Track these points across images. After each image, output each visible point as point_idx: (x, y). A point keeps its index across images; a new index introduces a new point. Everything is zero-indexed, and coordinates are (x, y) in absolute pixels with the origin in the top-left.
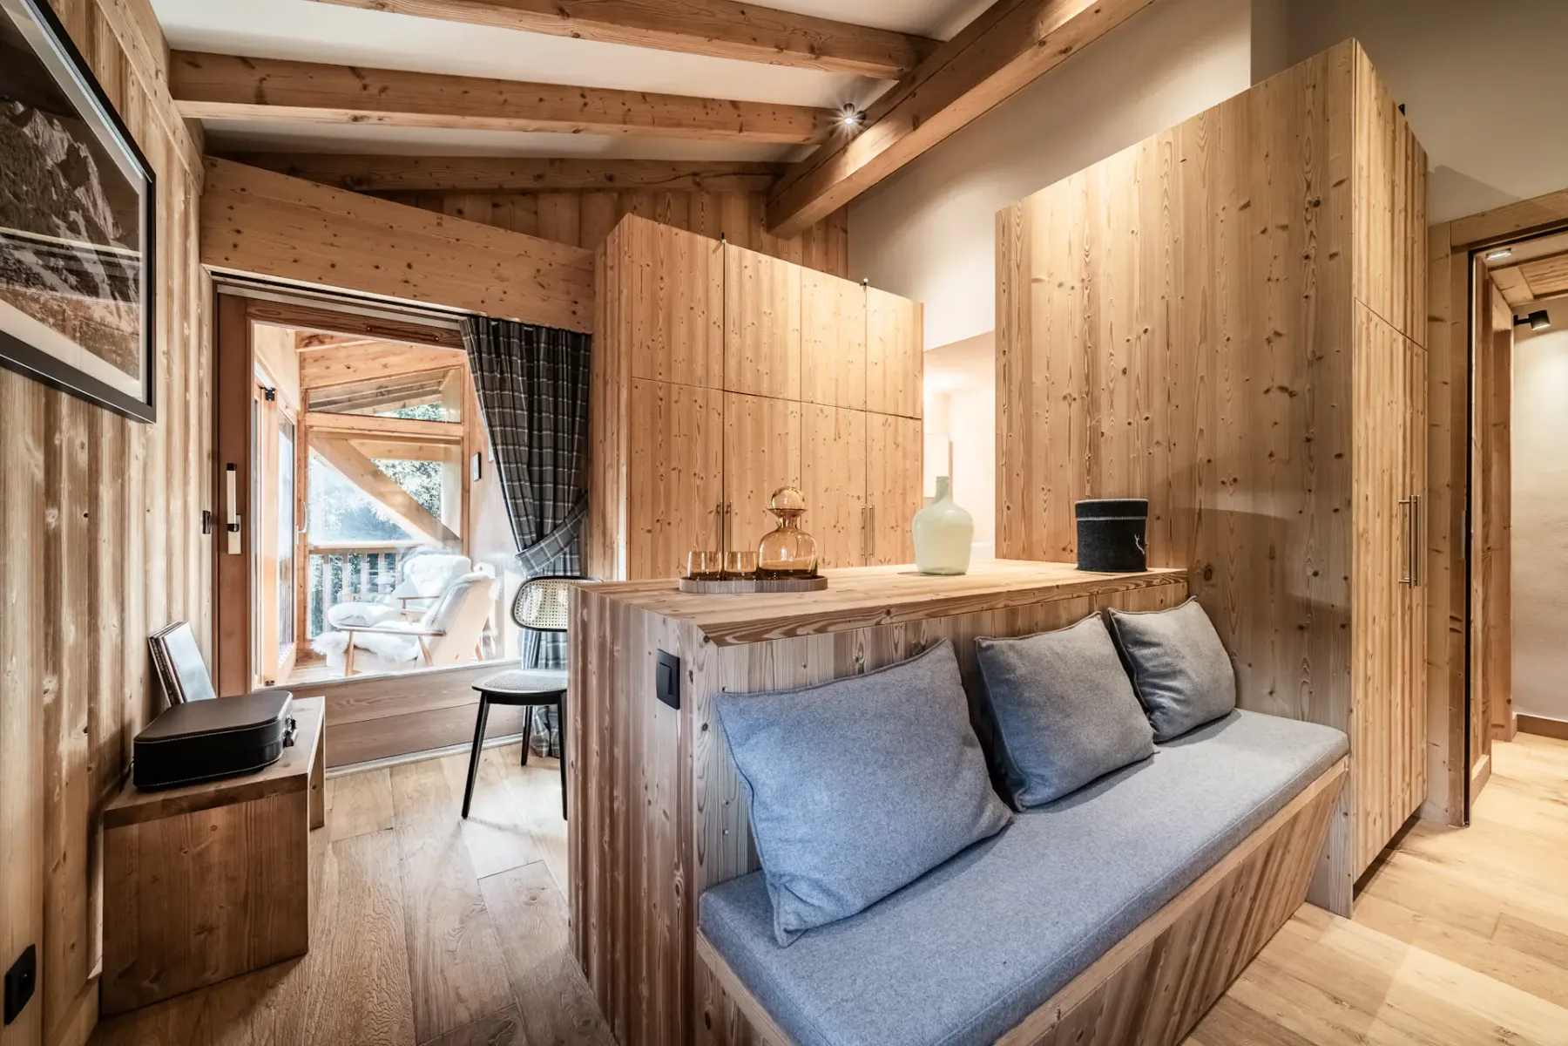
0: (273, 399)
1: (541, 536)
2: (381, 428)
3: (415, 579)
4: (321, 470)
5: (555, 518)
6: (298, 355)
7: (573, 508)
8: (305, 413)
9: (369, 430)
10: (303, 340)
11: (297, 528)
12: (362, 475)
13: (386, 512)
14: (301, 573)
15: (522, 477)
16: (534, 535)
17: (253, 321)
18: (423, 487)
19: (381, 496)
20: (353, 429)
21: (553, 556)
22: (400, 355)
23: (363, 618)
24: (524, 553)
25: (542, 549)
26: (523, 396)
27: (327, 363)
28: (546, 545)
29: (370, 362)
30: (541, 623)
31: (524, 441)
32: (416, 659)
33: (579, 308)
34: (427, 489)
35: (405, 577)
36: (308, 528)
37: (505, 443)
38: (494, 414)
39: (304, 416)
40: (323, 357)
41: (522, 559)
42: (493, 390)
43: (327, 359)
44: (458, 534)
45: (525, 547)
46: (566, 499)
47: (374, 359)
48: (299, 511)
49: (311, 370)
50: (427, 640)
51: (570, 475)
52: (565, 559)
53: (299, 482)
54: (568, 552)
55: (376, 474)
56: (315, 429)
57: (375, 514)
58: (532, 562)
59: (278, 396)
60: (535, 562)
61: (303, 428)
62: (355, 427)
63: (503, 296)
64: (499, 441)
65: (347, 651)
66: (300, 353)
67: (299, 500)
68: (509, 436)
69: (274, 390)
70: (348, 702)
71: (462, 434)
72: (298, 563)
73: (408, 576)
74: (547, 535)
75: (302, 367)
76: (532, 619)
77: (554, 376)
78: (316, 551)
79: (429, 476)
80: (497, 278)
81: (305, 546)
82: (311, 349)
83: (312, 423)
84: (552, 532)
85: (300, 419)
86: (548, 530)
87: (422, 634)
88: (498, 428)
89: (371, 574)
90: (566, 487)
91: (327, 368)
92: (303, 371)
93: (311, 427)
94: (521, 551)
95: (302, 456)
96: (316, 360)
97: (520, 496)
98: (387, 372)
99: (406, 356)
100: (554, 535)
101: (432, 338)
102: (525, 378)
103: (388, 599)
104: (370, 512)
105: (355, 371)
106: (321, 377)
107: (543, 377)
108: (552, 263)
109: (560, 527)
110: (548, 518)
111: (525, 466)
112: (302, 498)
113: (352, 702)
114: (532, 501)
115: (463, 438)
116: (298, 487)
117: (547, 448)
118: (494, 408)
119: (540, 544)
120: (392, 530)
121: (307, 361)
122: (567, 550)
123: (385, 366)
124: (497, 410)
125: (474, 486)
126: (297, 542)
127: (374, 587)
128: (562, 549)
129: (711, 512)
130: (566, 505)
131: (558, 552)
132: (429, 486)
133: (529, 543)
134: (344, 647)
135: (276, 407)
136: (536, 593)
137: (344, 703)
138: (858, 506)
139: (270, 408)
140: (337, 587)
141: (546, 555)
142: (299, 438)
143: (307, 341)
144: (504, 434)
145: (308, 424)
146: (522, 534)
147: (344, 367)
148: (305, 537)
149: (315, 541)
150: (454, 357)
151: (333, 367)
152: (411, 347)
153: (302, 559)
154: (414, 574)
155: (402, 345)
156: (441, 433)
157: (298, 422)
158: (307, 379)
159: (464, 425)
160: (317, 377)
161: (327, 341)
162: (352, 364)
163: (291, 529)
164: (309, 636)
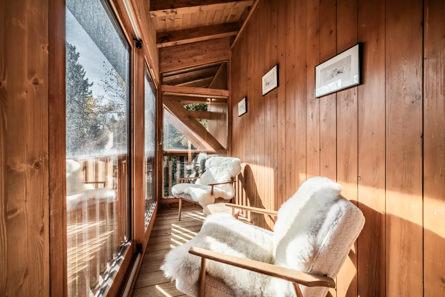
0: (141, 47)
2: (192, 92)
3: (213, 171)
8: (161, 85)
11: (158, 142)
12: (185, 118)
14: (160, 165)
20: (181, 93)
22: (201, 55)
23: (190, 195)
27: (170, 60)
29: (189, 58)
36: (162, 143)
39: (161, 87)
40: (169, 56)
43: (171, 58)
44: (225, 146)
47: (190, 57)
48: (159, 133)
49: (164, 63)
53: (159, 119)
56: (166, 93)
61: (160, 93)
67: (159, 128)
69: (141, 40)
71: (228, 95)
72: (158, 160)
73: (208, 169)
78: (166, 154)
81: (161, 152)
82: (164, 45)
83: (165, 90)
85: (159, 87)
91: (171, 62)
93: (164, 92)
96: (166, 59)
98: (196, 64)
99: (204, 55)
105: (182, 64)
106: (168, 67)
115: (228, 97)
116: (158, 122)
123: (195, 61)
126: (158, 150)
135: (143, 53)
139: (139, 53)
142: (158, 97)
143: (161, 40)
145: (162, 90)
147: (178, 61)
148: (161, 147)
149: (165, 149)
150: (225, 55)
151: (173, 62)
152: (206, 51)
153: (160, 158)
154: (211, 167)
155: (202, 50)
156: (219, 95)
157: (159, 89)
158: (162, 68)
159: (229, 91)
160: (166, 67)
161: (171, 39)
162: (181, 60)
163: (155, 142)
164: (163, 197)
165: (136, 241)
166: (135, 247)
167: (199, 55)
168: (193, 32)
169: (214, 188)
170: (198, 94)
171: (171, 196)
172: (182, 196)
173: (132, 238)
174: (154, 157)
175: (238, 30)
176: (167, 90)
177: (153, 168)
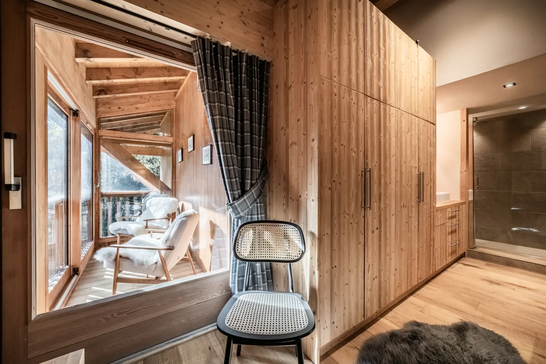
0: (77, 116)
1: (244, 192)
2: (134, 137)
3: (152, 209)
4: (106, 158)
5: (251, 180)
6: (95, 100)
7: (260, 173)
8: (99, 129)
9: (130, 139)
10: (96, 91)
11: (94, 185)
12: (126, 160)
13: (137, 177)
14: (97, 206)
15: (232, 152)
16: (240, 191)
17: (33, 21)
18: (151, 168)
19: (136, 170)
20: (122, 138)
21: (251, 205)
22: (144, 103)
23: (126, 230)
24: (233, 203)
25: (245, 200)
26: (232, 97)
27: (109, 106)
28: (247, 198)
29: (130, 106)
30: (253, 256)
31: (233, 127)
32: (156, 263)
33: (265, 42)
34: (152, 169)
35: (146, 208)
36: (100, 185)
37: (222, 127)
38: (215, 106)
39: (98, 131)
40: (107, 103)
41: (232, 208)
42: (213, 91)
43: (110, 104)
44: (170, 187)
45: (234, 199)
46: (257, 167)
47: (132, 105)
48: (96, 176)
49: (101, 109)
50: (163, 253)
51: (259, 151)
52: (257, 206)
53: (95, 162)
54: (259, 202)
55: (133, 160)
56: (104, 137)
57: (132, 178)
58: (239, 209)
59: (81, 115)
60: (241, 210)
61: (97, 137)
62: (123, 137)
63: (221, 25)
64: (218, 125)
65: (116, 260)
66: (96, 99)
67: (96, 172)
68: (225, 123)
69: (77, 110)
70: (113, 316)
71: (172, 141)
72: (95, 202)
73: (148, 208)
74: (247, 191)
75: (97, 107)
76: (247, 254)
77: (250, 86)
78: (105, 195)
79: (153, 164)
80: (217, 12)
81: (99, 193)
82: (101, 96)
83: (103, 135)
84: (250, 188)
85: (96, 132)
86: (248, 188)
87: (160, 249)
88: (218, 117)
89: (131, 204)
90: (257, 159)
91: (109, 108)
92: (98, 109)
93: (102, 136)
94: (231, 202)
95: (97, 150)
96: (104, 104)
97: (232, 164)
98: (137, 111)
99: (147, 104)
100: (251, 191)
101: (172, 55)
102: (233, 85)
103: (138, 219)
104: (130, 177)
105: (123, 110)
106: (107, 113)
107: (244, 85)
108: (250, 9)
109: (255, 186)
110: (248, 179)
111: (234, 144)
112: (97, 170)
113: (115, 315)
114: (237, 168)
115: (172, 143)
116: (95, 165)
117: (247, 132)
118: (215, 103)
119: (243, 197)
120: (140, 185)
121: (100, 104)
122: (258, 200)
123: (137, 108)
124: (216, 104)
125: (178, 165)
126: (94, 191)
127: (132, 212)
128: (256, 200)
129: (359, 175)
130: (257, 171)
131: (254, 202)
132: (153, 168)
133: (237, 196)
134: (113, 257)
135: (79, 120)
136: (249, 234)
137: (109, 317)
138: (415, 172)
139: (75, 120)
140: (114, 212)
141: (247, 204)
142: (95, 141)
143: (99, 92)
144: (221, 120)
145: (100, 134)
146: (232, 190)
147: (117, 108)
148: (98, 189)
149: (104, 190)
150: (169, 105)
151: (112, 108)
152: (149, 100)
153: (97, 200)
154: (151, 206)
155: (145, 99)
156: (163, 141)
157: (95, 133)
158: (100, 113)
159: (173, 137)
160: (104, 112)
161: (108, 93)
162: (121, 107)
163: (91, 185)
164: (101, 237)
165: (73, 266)
166: (71, 271)
167: (141, 103)
168: (133, 87)
169: (148, 223)
170: (141, 139)
171: (110, 235)
172: (120, 232)
173: (69, 264)
174: (89, 199)
175: (179, 88)
176: (106, 135)
177: (89, 209)
